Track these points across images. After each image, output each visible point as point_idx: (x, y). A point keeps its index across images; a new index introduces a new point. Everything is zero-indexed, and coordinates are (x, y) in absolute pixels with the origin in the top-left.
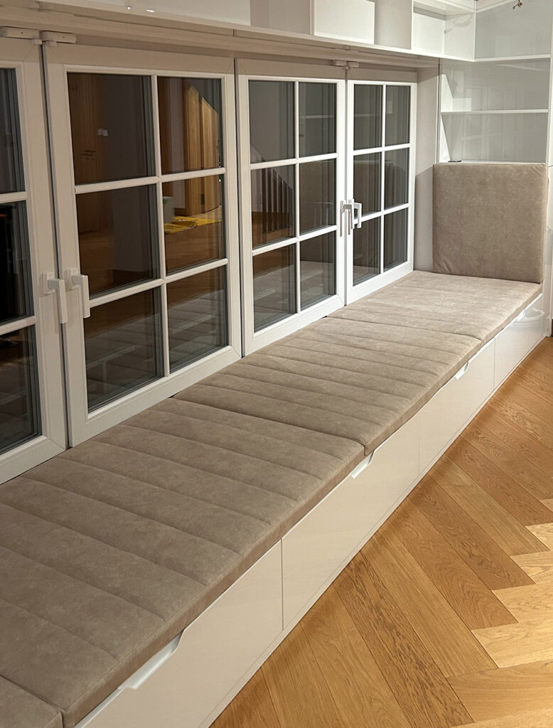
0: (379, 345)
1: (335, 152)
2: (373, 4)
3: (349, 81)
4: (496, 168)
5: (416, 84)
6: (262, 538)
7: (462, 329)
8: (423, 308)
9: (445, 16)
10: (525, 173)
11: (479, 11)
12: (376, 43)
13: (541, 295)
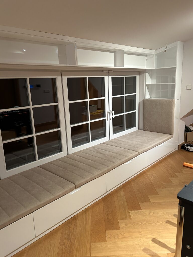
0: (107, 153)
1: (104, 97)
2: (113, 53)
3: (109, 76)
4: (160, 100)
5: (139, 76)
6: (21, 213)
7: (135, 149)
8: (130, 141)
9: (146, 55)
10: (168, 102)
11: (156, 53)
12: (115, 66)
13: (172, 138)
